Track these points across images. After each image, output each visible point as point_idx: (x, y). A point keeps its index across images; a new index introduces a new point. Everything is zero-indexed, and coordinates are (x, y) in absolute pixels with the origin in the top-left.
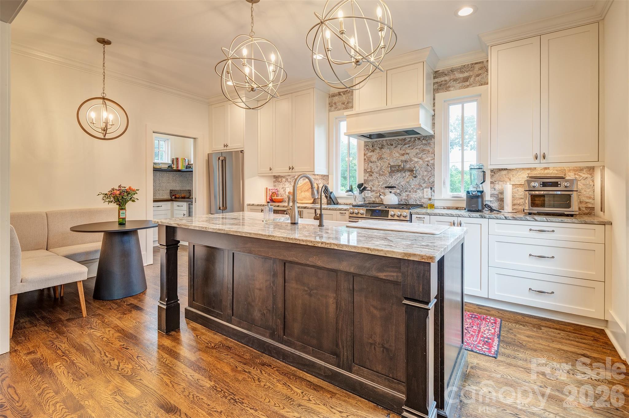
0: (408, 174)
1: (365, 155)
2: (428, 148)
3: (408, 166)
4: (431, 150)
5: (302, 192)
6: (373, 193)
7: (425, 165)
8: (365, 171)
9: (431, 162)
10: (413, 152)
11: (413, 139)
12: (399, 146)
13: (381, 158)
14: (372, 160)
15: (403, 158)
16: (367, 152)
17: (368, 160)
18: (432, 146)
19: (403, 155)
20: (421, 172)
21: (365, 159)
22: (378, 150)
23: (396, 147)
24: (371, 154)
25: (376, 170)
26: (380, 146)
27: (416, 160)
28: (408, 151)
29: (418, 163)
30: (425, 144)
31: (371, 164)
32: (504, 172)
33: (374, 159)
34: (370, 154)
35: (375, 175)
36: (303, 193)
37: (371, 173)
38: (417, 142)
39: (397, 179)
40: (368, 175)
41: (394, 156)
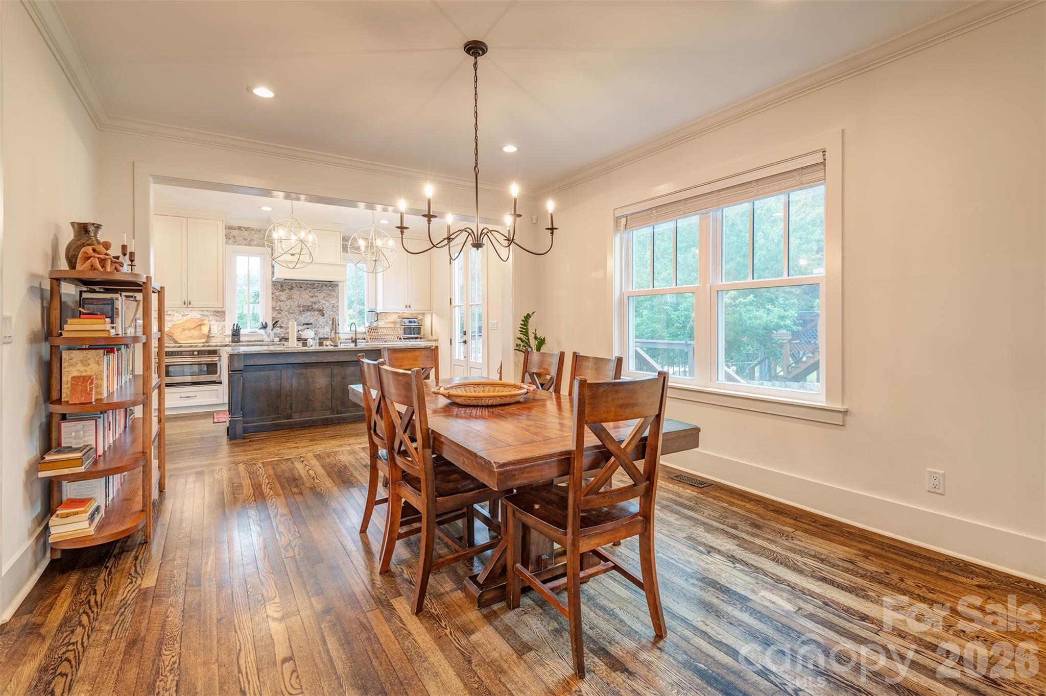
0: (316, 313)
1: (273, 294)
2: (333, 294)
3: (317, 306)
4: (335, 295)
5: (184, 330)
6: (282, 330)
7: (331, 306)
8: (274, 309)
9: (336, 304)
10: (321, 296)
11: (320, 285)
12: (309, 290)
13: (290, 298)
14: (281, 300)
15: (312, 300)
16: (275, 291)
17: (276, 299)
18: (337, 292)
19: (312, 297)
20: (328, 313)
21: (273, 298)
22: (287, 291)
23: (305, 290)
24: (280, 293)
25: (286, 308)
26: (290, 287)
27: (324, 302)
28: (317, 295)
29: (325, 304)
30: (331, 290)
31: (279, 303)
32: (384, 314)
33: (283, 298)
34: (278, 293)
35: (284, 313)
36: (186, 332)
37: (280, 311)
38: (324, 287)
39: (308, 317)
40: (276, 312)
41: (304, 298)
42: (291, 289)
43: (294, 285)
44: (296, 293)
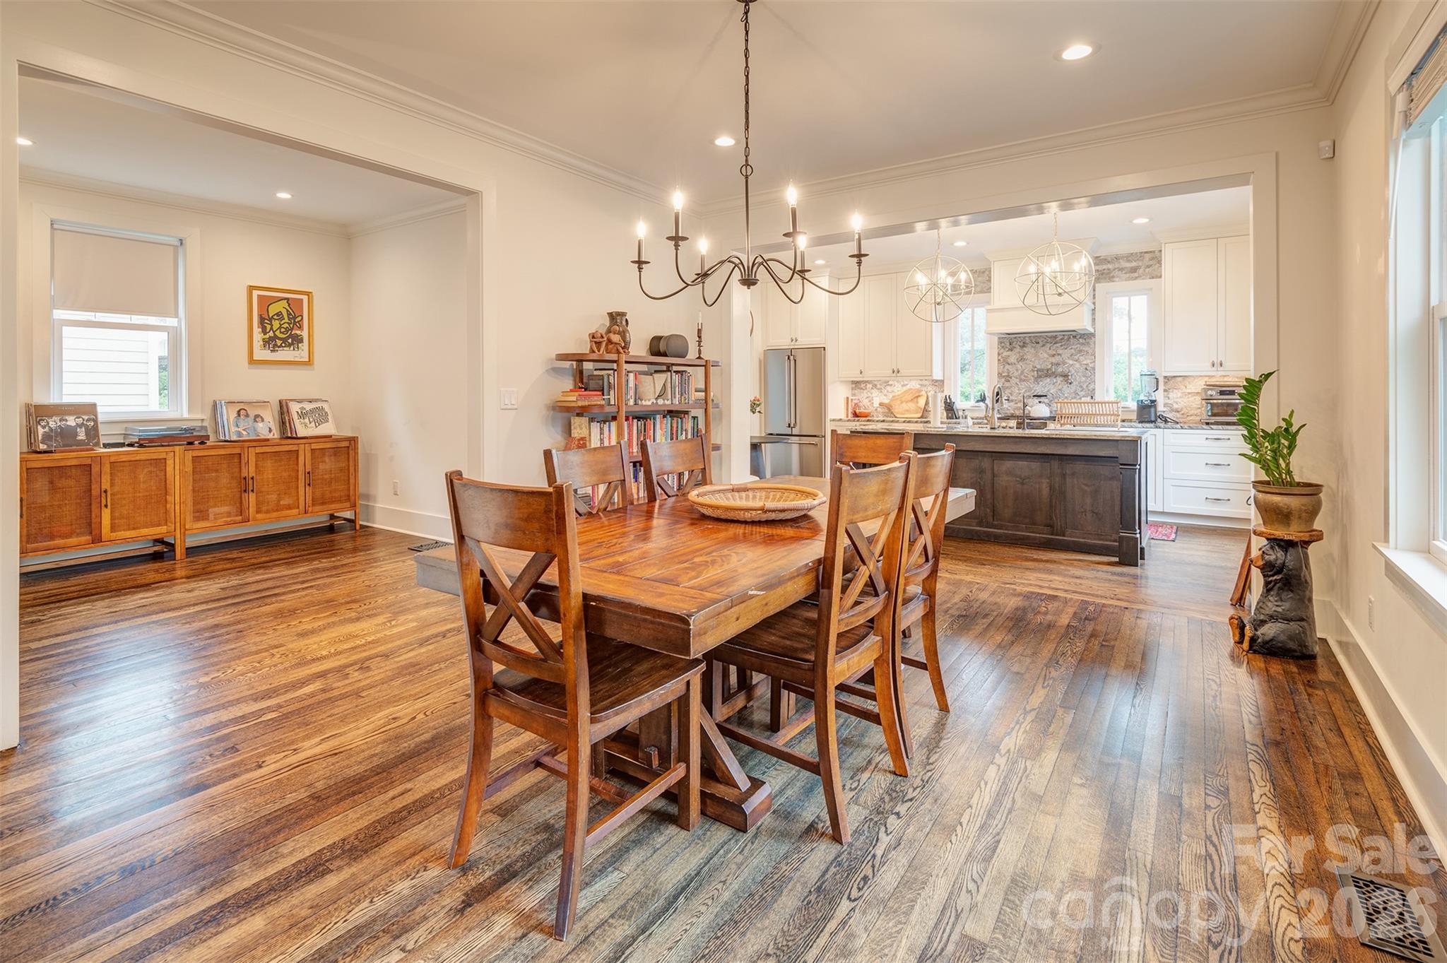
0: (1059, 379)
1: (999, 354)
2: (1086, 348)
3: (1060, 370)
4: (1090, 351)
5: (902, 403)
6: (1012, 404)
7: (1082, 369)
8: (1000, 375)
9: (1091, 365)
10: (1066, 353)
11: (1066, 337)
12: (1048, 345)
13: (1022, 359)
14: (1010, 362)
15: (1054, 360)
16: (1002, 350)
17: (1003, 361)
18: (1092, 346)
19: (1053, 356)
20: (1077, 378)
21: (999, 360)
22: (1018, 349)
23: (1043, 346)
24: (1009, 353)
25: (1016, 374)
26: (1022, 344)
27: (1071, 362)
28: (1060, 352)
29: (1073, 366)
30: (1083, 344)
31: (1007, 367)
32: (1180, 379)
33: (1013, 359)
34: (1006, 354)
35: (1014, 381)
36: (904, 404)
37: (1008, 378)
38: (1072, 340)
39: (1045, 386)
40: (1003, 380)
41: (1042, 358)
42: (1024, 345)
43: (1028, 340)
44: (1029, 351)
